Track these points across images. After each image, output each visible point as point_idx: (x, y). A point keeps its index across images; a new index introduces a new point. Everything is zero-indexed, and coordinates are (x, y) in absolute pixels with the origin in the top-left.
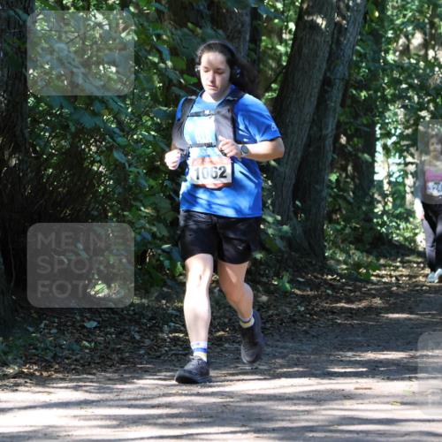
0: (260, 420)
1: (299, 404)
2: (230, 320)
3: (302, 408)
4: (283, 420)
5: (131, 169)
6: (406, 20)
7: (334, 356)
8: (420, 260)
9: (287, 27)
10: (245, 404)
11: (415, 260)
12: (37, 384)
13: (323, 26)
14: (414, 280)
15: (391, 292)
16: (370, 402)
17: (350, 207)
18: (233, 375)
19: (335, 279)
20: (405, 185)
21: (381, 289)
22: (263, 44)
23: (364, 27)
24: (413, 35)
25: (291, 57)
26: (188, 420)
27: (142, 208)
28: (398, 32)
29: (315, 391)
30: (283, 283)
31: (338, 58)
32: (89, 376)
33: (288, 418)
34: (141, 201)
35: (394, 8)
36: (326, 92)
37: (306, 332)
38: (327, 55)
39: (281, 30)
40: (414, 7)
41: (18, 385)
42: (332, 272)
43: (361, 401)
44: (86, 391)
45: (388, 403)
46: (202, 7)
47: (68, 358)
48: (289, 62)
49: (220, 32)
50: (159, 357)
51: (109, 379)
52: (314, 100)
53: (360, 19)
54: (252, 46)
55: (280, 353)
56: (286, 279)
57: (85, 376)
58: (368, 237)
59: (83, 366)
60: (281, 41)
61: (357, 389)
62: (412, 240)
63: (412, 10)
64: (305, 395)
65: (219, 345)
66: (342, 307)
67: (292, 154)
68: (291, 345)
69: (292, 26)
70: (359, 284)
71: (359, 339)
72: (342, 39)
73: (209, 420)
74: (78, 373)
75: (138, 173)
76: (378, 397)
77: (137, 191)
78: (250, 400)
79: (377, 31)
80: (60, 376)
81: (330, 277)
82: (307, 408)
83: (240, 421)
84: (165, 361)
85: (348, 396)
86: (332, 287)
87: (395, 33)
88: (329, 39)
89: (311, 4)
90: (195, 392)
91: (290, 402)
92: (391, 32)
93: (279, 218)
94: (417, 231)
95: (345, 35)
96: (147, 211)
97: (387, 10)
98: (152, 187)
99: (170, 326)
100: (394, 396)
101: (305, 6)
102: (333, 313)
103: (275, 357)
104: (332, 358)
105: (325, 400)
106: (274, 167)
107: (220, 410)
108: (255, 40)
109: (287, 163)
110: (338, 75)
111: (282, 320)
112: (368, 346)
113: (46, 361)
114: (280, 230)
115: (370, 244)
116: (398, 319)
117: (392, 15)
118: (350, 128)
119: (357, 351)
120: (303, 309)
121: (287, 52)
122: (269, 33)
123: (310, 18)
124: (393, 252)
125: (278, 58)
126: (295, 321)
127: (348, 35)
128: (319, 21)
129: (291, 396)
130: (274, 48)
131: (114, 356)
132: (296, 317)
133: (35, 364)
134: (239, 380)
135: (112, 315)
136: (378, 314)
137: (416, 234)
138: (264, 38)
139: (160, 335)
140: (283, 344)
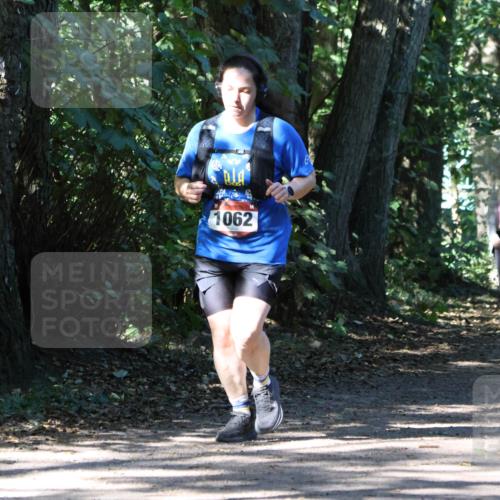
0: (312, 483)
1: (356, 465)
2: (278, 368)
3: (360, 469)
4: (338, 483)
5: (166, 197)
6: (477, 26)
7: (396, 409)
8: (492, 300)
9: (342, 34)
10: (295, 464)
11: (488, 300)
12: (60, 442)
13: (384, 33)
14: (486, 323)
15: (462, 337)
16: (436, 463)
17: (413, 240)
19: (397, 322)
20: (476, 215)
21: (449, 333)
22: (316, 53)
23: (430, 34)
24: (485, 43)
25: (347, 68)
26: (230, 483)
27: (179, 241)
28: (468, 40)
29: (375, 450)
30: (338, 326)
31: (400, 70)
32: (119, 433)
33: (343, 481)
34: (178, 233)
35: (463, 12)
36: (387, 108)
37: (364, 383)
38: (388, 66)
39: (336, 38)
40: (486, 11)
41: (38, 443)
42: (394, 313)
43: (426, 461)
44: (115, 450)
45: (457, 463)
46: (246, 12)
47: (95, 412)
48: (345, 74)
49: (267, 39)
50: (198, 411)
51: (142, 436)
52: (373, 118)
53: (425, 25)
54: (303, 56)
55: (337, 406)
56: (341, 322)
57: (114, 433)
58: (434, 273)
59: (112, 421)
60: (336, 50)
61: (421, 447)
62: (484, 277)
63: (484, 14)
64: (363, 455)
66: (405, 354)
67: (348, 178)
68: (347, 397)
69: (348, 33)
70: (424, 327)
71: (424, 390)
72: (405, 48)
73: (254, 483)
74: (106, 429)
75: (175, 201)
76: (446, 456)
77: (174, 222)
78: (301, 460)
79: (444, 38)
80: (86, 432)
81: (391, 319)
82: (365, 469)
83: (289, 483)
84: (204, 415)
85: (412, 456)
86: (393, 330)
87: (464, 41)
88: (390, 48)
89: (369, 7)
90: (239, 451)
91: (346, 462)
92: (460, 39)
93: (334, 252)
94: (490, 267)
95: (409, 43)
96: (184, 244)
97: (456, 14)
98: (190, 217)
99: (209, 376)
100: (463, 455)
101: (363, 10)
102: (395, 360)
103: (329, 410)
104: (393, 412)
105: (386, 460)
106: (328, 194)
107: (267, 471)
108: (307, 48)
109: (342, 190)
110: (400, 90)
112: (435, 398)
113: (70, 415)
114: (335, 266)
115: (436, 282)
116: (468, 368)
117: (461, 20)
118: (414, 150)
119: (421, 404)
120: (360, 356)
121: (342, 63)
122: (323, 41)
123: (369, 24)
124: (463, 292)
125: (332, 70)
126: (351, 370)
127: (412, 43)
128: (379, 27)
129: (347, 456)
130: (327, 58)
131: (147, 410)
132: (353, 366)
133: (58, 418)
135: (145, 364)
136: (445, 361)
137: (489, 271)
138: (316, 46)
139: (199, 385)
140: (338, 396)
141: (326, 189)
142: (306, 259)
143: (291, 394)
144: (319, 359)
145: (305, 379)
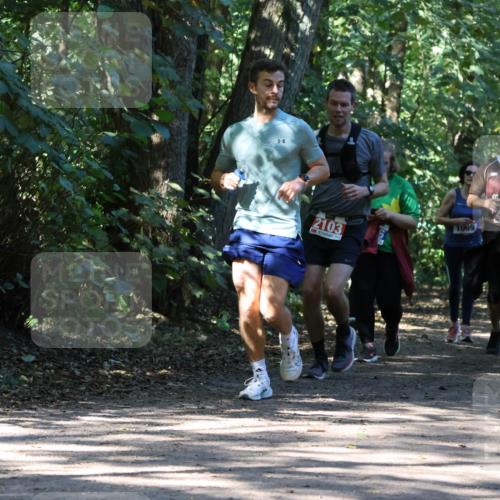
0: (215, 460)
1: (252, 445)
2: (171, 358)
3: (256, 449)
4: (238, 461)
10: (196, 443)
16: (325, 445)
18: (179, 414)
26: (140, 458)
29: (268, 432)
30: (222, 322)
32: (30, 412)
33: (243, 459)
43: (315, 444)
45: (343, 446)
47: (6, 392)
48: (234, 94)
50: (101, 394)
54: (197, 75)
55: (227, 393)
56: (225, 318)
57: (26, 411)
61: (309, 431)
64: (258, 436)
65: (162, 384)
72: (289, 72)
73: (161, 458)
74: (18, 408)
76: (333, 440)
78: (202, 440)
83: (195, 460)
84: (107, 398)
85: (302, 439)
89: (259, 35)
90: (144, 430)
91: (243, 443)
93: (220, 254)
95: (293, 67)
100: (348, 439)
101: (253, 36)
103: (221, 397)
104: (280, 399)
105: (279, 442)
106: (216, 201)
107: (172, 449)
109: (229, 199)
111: (223, 360)
112: (316, 388)
114: (221, 266)
120: (243, 349)
127: (296, 68)
128: (267, 52)
131: (54, 392)
134: (187, 419)
139: (101, 371)
140: (228, 384)
141: (215, 197)
142: (195, 259)
143: (186, 381)
144: (206, 351)
145: (197, 368)
